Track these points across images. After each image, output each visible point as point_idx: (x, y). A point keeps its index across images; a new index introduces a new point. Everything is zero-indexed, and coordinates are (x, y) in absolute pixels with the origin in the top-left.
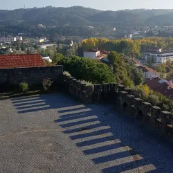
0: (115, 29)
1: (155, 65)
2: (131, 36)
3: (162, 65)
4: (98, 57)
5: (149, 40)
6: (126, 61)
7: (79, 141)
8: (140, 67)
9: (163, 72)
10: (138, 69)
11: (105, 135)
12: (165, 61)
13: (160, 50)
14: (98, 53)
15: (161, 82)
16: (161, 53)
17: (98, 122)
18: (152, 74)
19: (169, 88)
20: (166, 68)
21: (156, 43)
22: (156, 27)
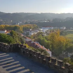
0: (12, 21)
1: (29, 36)
2: (19, 24)
3: (32, 36)
4: (6, 33)
5: (26, 26)
6: (18, 34)
7: (7, 68)
8: (23, 37)
9: (32, 38)
10: (22, 38)
11: (17, 65)
12: (33, 34)
13: (31, 30)
14: (6, 31)
15: (32, 42)
16: (31, 31)
17: (13, 60)
18: (28, 40)
19: (35, 45)
20: (34, 37)
21: (29, 27)
22: (29, 20)
